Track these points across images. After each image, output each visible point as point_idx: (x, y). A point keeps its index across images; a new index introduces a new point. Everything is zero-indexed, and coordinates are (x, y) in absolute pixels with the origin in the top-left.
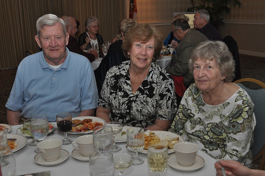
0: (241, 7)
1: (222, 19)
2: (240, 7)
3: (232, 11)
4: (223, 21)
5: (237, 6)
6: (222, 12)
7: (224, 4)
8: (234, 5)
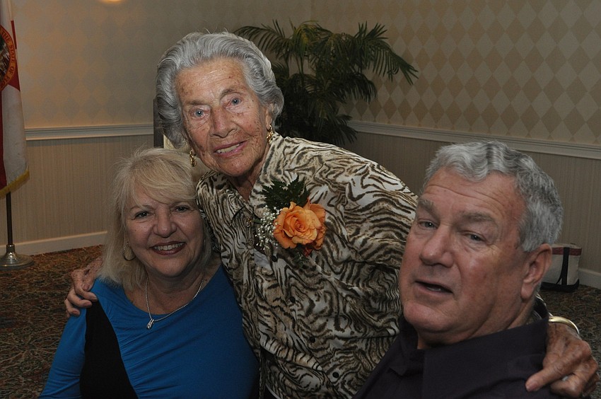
0: (414, 80)
1: (348, 118)
2: (410, 82)
3: (383, 94)
4: (350, 124)
5: (399, 76)
6: (346, 93)
7: (356, 67)
8: (390, 73)
